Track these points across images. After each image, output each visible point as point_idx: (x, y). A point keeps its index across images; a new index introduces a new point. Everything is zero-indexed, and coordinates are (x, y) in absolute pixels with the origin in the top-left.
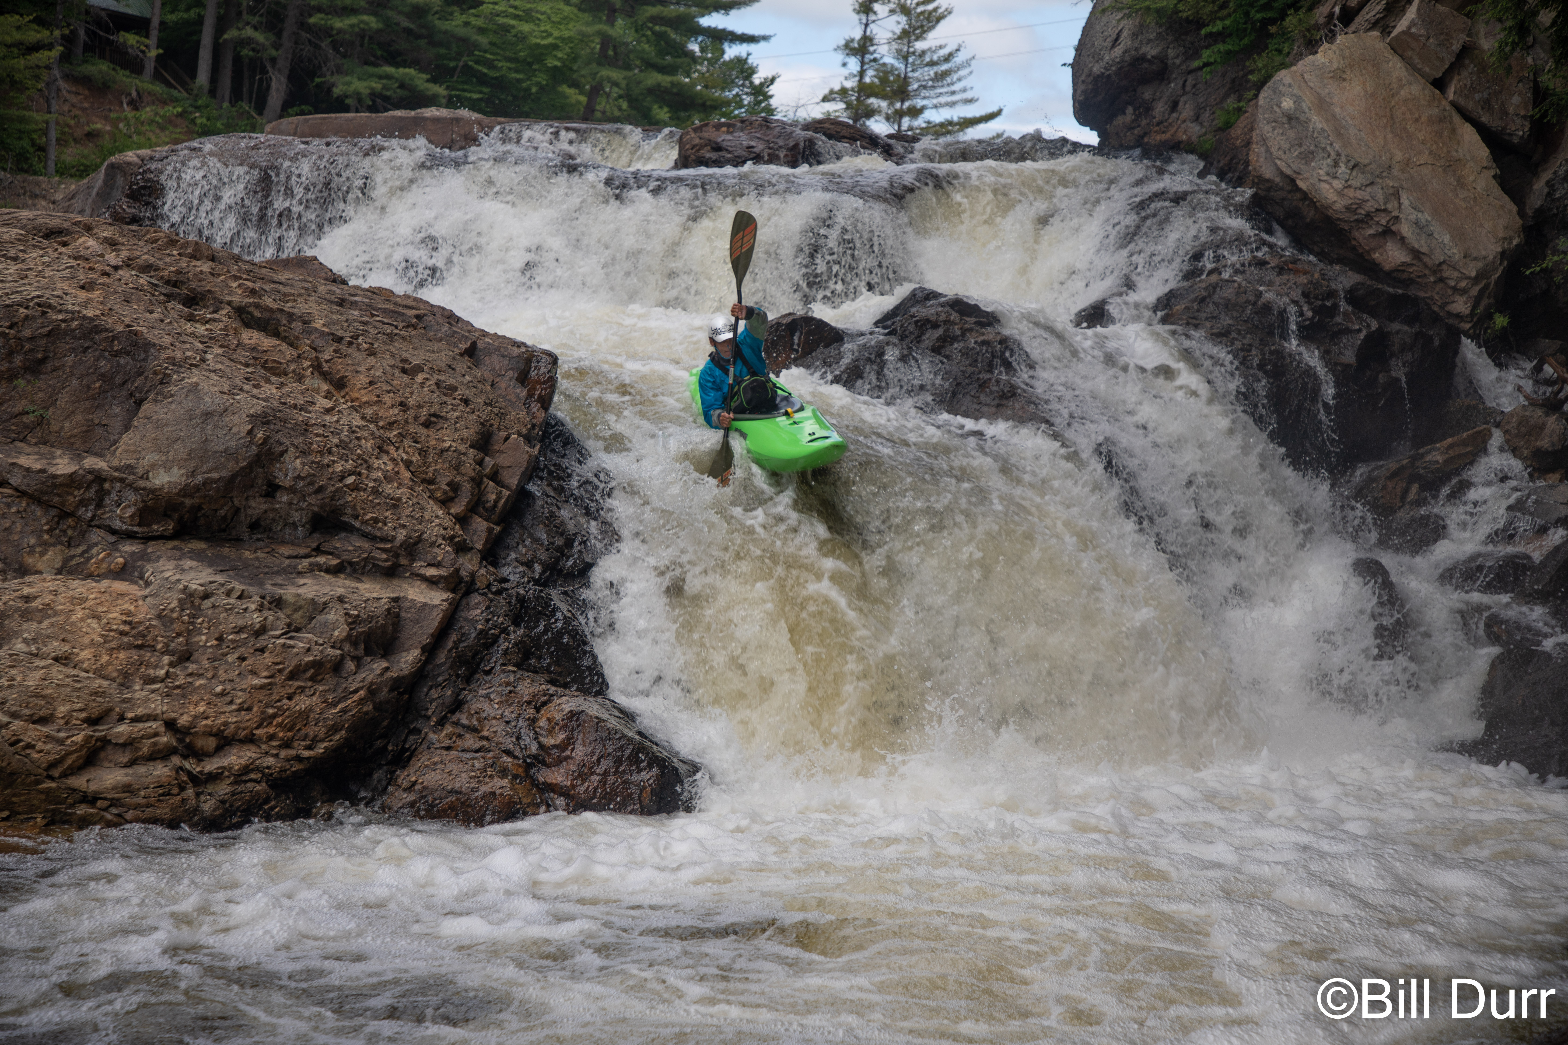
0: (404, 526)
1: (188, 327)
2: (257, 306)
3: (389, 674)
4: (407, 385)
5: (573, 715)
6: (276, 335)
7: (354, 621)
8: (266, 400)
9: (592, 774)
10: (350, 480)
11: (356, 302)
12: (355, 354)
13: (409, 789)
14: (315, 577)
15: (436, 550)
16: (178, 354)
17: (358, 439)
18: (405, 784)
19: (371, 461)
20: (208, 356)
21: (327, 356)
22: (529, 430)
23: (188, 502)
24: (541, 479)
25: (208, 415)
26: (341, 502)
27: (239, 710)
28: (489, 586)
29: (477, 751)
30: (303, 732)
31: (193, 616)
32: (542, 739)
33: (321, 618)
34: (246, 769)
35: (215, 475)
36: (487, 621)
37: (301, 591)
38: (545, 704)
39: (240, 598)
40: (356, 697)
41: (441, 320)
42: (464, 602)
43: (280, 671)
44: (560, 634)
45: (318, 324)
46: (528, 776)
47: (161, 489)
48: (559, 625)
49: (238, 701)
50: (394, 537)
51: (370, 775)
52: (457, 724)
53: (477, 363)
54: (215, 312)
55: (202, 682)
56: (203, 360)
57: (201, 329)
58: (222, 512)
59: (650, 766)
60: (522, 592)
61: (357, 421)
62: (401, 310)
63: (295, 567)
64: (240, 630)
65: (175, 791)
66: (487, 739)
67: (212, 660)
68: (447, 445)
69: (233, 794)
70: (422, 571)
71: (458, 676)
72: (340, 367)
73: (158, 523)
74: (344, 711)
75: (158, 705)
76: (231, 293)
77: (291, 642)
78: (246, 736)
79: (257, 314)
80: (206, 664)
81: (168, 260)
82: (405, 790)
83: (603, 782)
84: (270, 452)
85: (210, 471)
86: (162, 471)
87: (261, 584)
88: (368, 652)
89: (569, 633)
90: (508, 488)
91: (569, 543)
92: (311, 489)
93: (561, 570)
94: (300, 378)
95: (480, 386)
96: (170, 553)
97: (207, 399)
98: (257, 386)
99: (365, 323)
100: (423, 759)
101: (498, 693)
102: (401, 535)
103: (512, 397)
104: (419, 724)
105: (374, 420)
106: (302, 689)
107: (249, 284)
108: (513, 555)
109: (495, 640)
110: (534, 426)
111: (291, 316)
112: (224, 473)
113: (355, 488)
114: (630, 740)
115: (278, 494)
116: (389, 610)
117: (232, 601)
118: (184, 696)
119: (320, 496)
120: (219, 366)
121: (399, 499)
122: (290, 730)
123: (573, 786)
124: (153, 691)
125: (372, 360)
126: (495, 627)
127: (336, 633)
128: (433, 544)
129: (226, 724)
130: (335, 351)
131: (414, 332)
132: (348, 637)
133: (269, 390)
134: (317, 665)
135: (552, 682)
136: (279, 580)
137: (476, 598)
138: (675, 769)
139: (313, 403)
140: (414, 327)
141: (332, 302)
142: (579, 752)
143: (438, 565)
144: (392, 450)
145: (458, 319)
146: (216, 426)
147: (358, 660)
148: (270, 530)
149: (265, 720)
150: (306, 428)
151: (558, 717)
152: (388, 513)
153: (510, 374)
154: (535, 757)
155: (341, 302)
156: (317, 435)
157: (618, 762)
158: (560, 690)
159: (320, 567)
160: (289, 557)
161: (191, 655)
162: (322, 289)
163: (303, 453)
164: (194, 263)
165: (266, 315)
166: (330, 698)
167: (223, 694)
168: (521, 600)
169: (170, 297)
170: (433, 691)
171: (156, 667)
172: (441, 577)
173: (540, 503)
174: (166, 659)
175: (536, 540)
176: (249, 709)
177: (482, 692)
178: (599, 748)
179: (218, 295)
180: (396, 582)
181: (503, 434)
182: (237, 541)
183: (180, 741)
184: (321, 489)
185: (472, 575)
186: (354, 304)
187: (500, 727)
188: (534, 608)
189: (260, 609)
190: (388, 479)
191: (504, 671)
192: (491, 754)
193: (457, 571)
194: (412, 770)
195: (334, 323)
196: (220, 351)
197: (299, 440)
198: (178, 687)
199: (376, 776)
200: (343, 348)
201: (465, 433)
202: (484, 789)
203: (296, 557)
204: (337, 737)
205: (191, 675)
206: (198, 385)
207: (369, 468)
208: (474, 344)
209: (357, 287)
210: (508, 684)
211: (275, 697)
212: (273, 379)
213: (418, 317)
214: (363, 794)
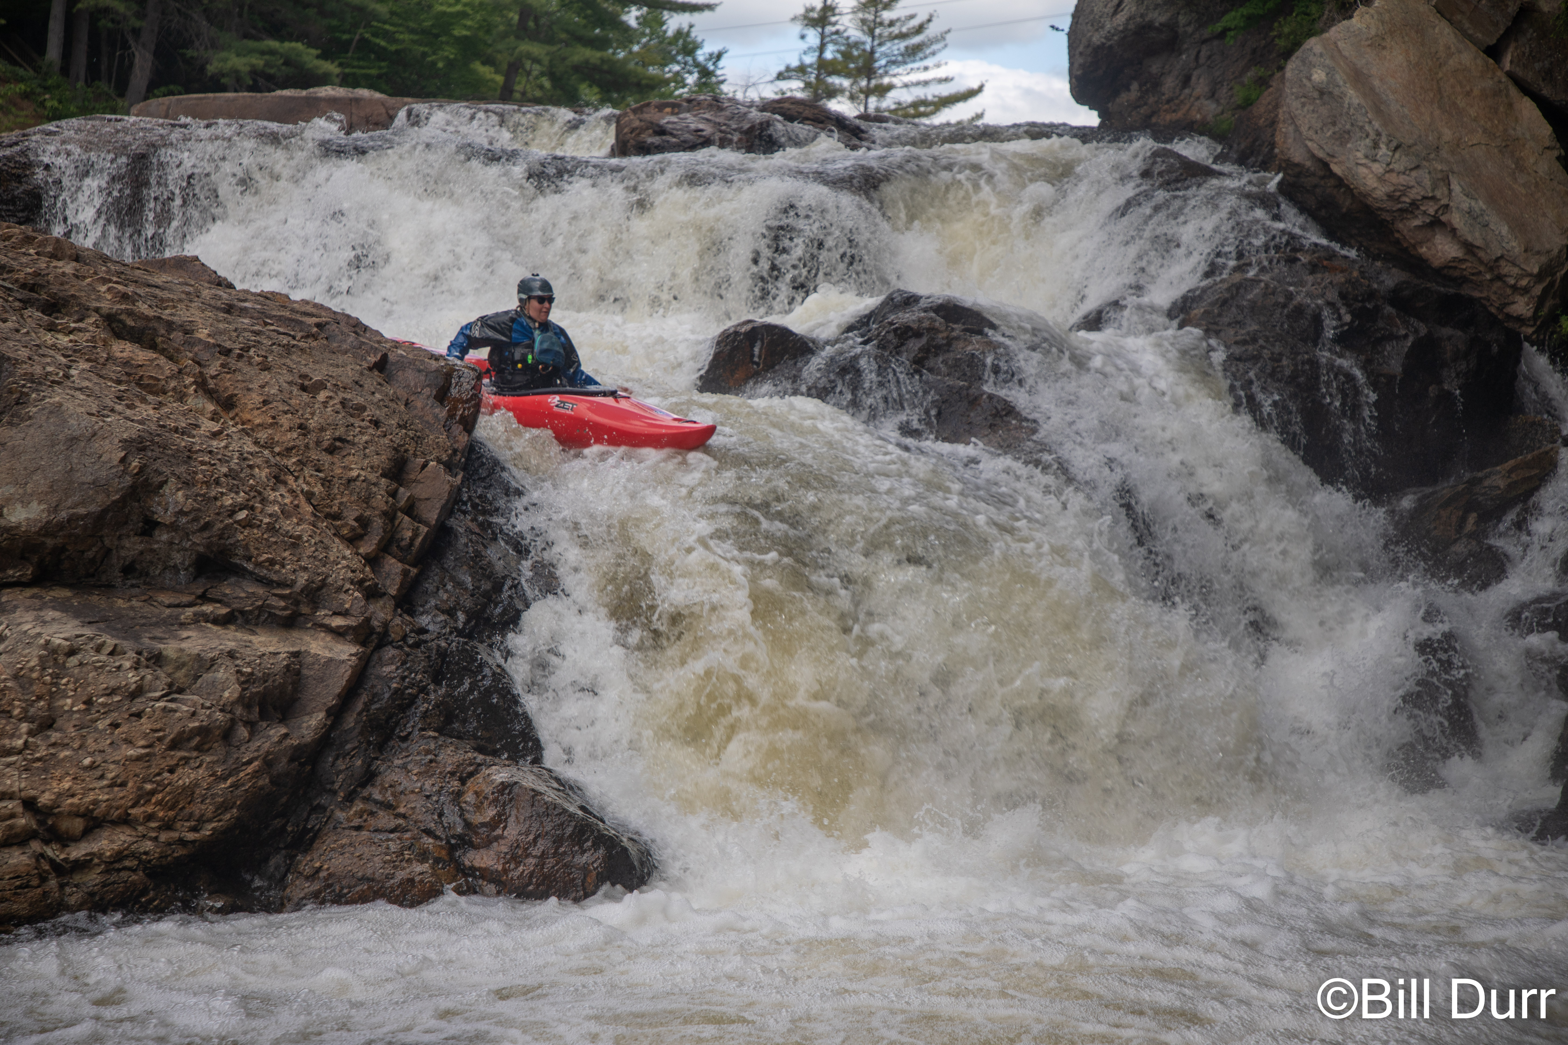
0: (305, 569)
1: (48, 338)
2: (130, 313)
3: (288, 742)
4: (307, 405)
5: (504, 787)
6: (153, 347)
7: (246, 681)
8: (141, 422)
9: (527, 856)
10: (242, 515)
11: (246, 309)
12: (246, 369)
13: (313, 876)
14: (201, 629)
15: (343, 596)
16: (38, 370)
17: (251, 467)
18: (308, 871)
19: (266, 494)
20: (73, 372)
21: (212, 371)
22: (450, 457)
23: (50, 542)
24: (465, 513)
25: (73, 440)
26: (231, 541)
27: (112, 785)
28: (404, 638)
29: (392, 831)
30: (187, 811)
31: (56, 676)
32: (467, 816)
33: (208, 676)
34: (119, 856)
35: (82, 511)
36: (403, 678)
37: (184, 645)
38: (471, 775)
39: (111, 654)
40: (250, 769)
41: (346, 330)
42: (375, 657)
43: (160, 739)
44: (488, 692)
45: (203, 334)
46: (452, 859)
47: (18, 526)
48: (487, 683)
49: (110, 776)
50: (294, 582)
51: (266, 860)
52: (367, 799)
53: (389, 380)
54: (80, 320)
55: (67, 753)
56: (67, 376)
57: (64, 340)
58: (90, 554)
59: (596, 846)
60: (443, 644)
61: (249, 447)
62: (298, 317)
63: (177, 617)
64: (112, 692)
65: (35, 882)
66: (404, 816)
67: (79, 727)
68: (354, 473)
69: (104, 885)
70: (327, 621)
71: (369, 743)
72: (228, 385)
73: (14, 567)
74: (235, 786)
75: (14, 781)
76: (99, 299)
77: (173, 705)
78: (119, 817)
79: (130, 322)
80: (72, 731)
81: (24, 260)
82: (307, 878)
83: (541, 865)
84: (146, 484)
85: (75, 506)
86: (19, 506)
87: (137, 638)
88: (263, 716)
89: (498, 691)
90: (426, 523)
91: (498, 587)
92: (195, 526)
93: (488, 620)
94: (181, 397)
95: (393, 405)
96: (28, 602)
97: (72, 422)
98: (130, 407)
99: (257, 333)
100: (329, 841)
101: (417, 763)
102: (302, 579)
103: (430, 418)
104: (323, 800)
105: (269, 445)
106: (186, 760)
107: (120, 287)
108: (433, 602)
109: (413, 700)
110: (455, 451)
111: (170, 326)
112: (93, 508)
113: (248, 524)
114: (572, 816)
115: (157, 532)
116: (287, 667)
117: (103, 658)
118: (45, 770)
119: (206, 534)
120: (86, 383)
121: (299, 537)
122: (171, 809)
123: (505, 871)
124: (9, 765)
125: (266, 376)
126: (412, 685)
127: (226, 694)
128: (339, 589)
129: (95, 802)
130: (223, 366)
131: (315, 344)
132: (240, 699)
133: (146, 411)
134: (204, 732)
135: (480, 750)
136: (158, 632)
137: (390, 652)
138: (625, 850)
139: (197, 426)
140: (315, 337)
141: (218, 309)
142: (512, 831)
143: (345, 614)
144: (290, 479)
145: (366, 328)
146: (83, 454)
147: (251, 725)
148: (147, 574)
149: (143, 797)
150: (189, 454)
151: (488, 790)
152: (286, 554)
153: (427, 391)
154: (460, 837)
155: (229, 309)
156: (203, 463)
157: (558, 841)
158: (488, 758)
159: (206, 618)
160: (169, 606)
161: (54, 721)
162: (206, 293)
163: (186, 484)
164: (55, 263)
165: (140, 324)
166: (219, 770)
167: (92, 767)
168: (443, 654)
169: (26, 303)
170: (340, 762)
171: (12, 736)
172: (349, 627)
173: (463, 540)
174: (24, 727)
175: (459, 584)
176: (123, 785)
177: (397, 762)
178: (536, 825)
179: (83, 300)
180: (295, 634)
181: (420, 461)
182: (108, 588)
183: (41, 823)
184: (207, 526)
185: (386, 625)
186: (243, 311)
187: (419, 803)
188: (457, 663)
189: (136, 666)
190: (286, 514)
191: (423, 737)
192: (408, 835)
193: (368, 620)
194: (315, 855)
195: (222, 333)
196: (86, 366)
197: (183, 469)
198: (39, 759)
199: (272, 862)
200: (232, 361)
201: (376, 460)
202: (401, 875)
203: (178, 606)
204: (228, 816)
205: (54, 745)
206: (60, 405)
207: (264, 501)
208: (385, 357)
209: (247, 292)
210: (428, 752)
211: (154, 770)
212: (150, 398)
213: (319, 325)
214: (258, 883)
